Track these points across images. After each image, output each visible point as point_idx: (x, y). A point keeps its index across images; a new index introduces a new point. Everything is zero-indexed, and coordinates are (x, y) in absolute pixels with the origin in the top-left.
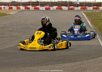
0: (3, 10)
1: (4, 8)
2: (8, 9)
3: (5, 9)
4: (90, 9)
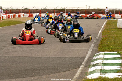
0: (22, 18)
1: (23, 15)
3: (24, 16)
4: (118, 17)
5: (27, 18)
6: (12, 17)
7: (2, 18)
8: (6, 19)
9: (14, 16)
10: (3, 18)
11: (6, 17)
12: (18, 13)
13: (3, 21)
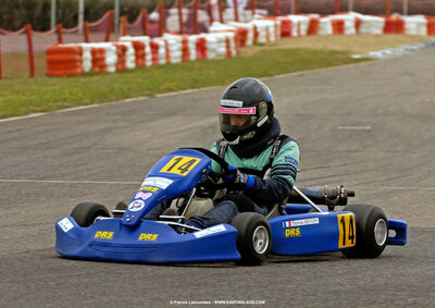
0: (350, 36)
1: (358, 23)
2: (379, 31)
3: (363, 29)
5: (377, 36)
6: (303, 32)
7: (250, 35)
8: (272, 39)
9: (313, 28)
10: (256, 34)
11: (272, 30)
12: (334, 13)
13: (257, 49)
